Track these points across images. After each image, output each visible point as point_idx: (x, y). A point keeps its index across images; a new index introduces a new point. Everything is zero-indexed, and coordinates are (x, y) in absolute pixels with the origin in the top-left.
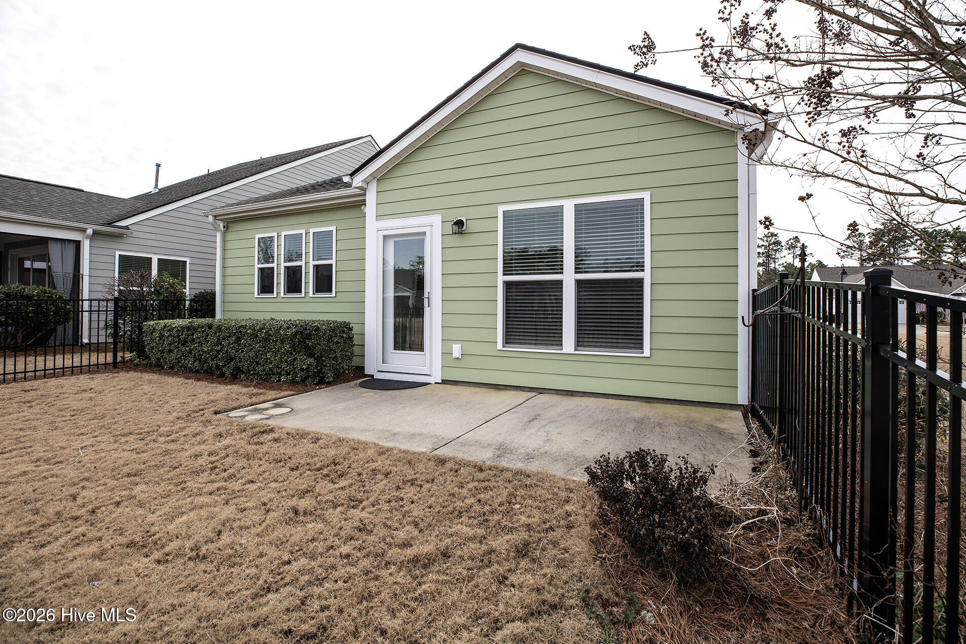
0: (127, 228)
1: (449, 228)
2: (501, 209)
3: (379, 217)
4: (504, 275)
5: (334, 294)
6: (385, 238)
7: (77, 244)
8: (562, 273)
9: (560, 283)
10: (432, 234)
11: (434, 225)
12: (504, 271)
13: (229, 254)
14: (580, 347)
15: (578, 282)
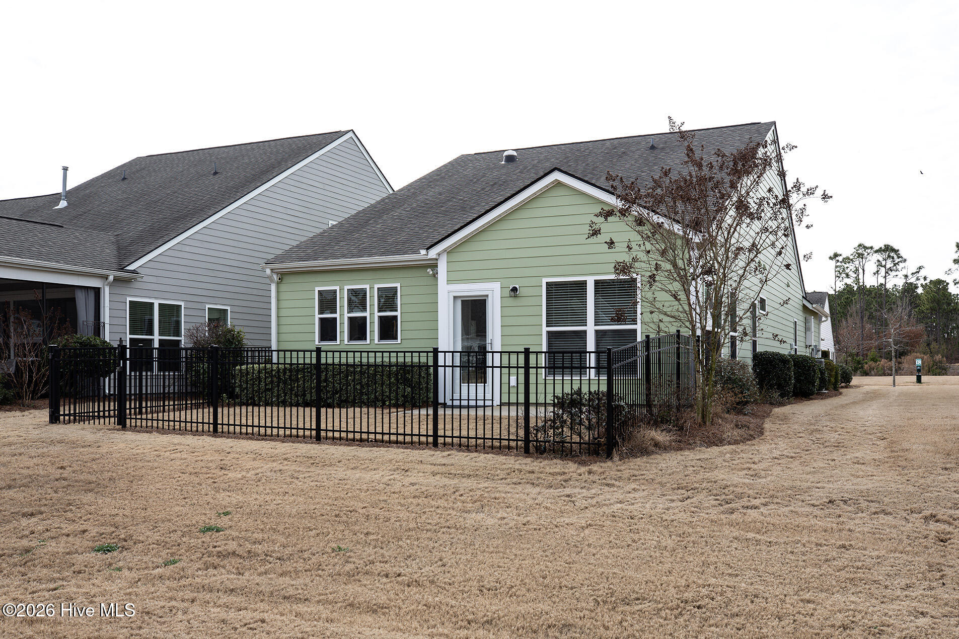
0: (134, 272)
1: (507, 292)
2: (545, 280)
3: (449, 281)
4: (547, 326)
5: (399, 341)
6: (455, 298)
7: (97, 291)
8: (586, 325)
9: (585, 332)
10: (493, 297)
11: (494, 290)
12: (547, 324)
13: (283, 304)
14: (599, 374)
15: (596, 331)
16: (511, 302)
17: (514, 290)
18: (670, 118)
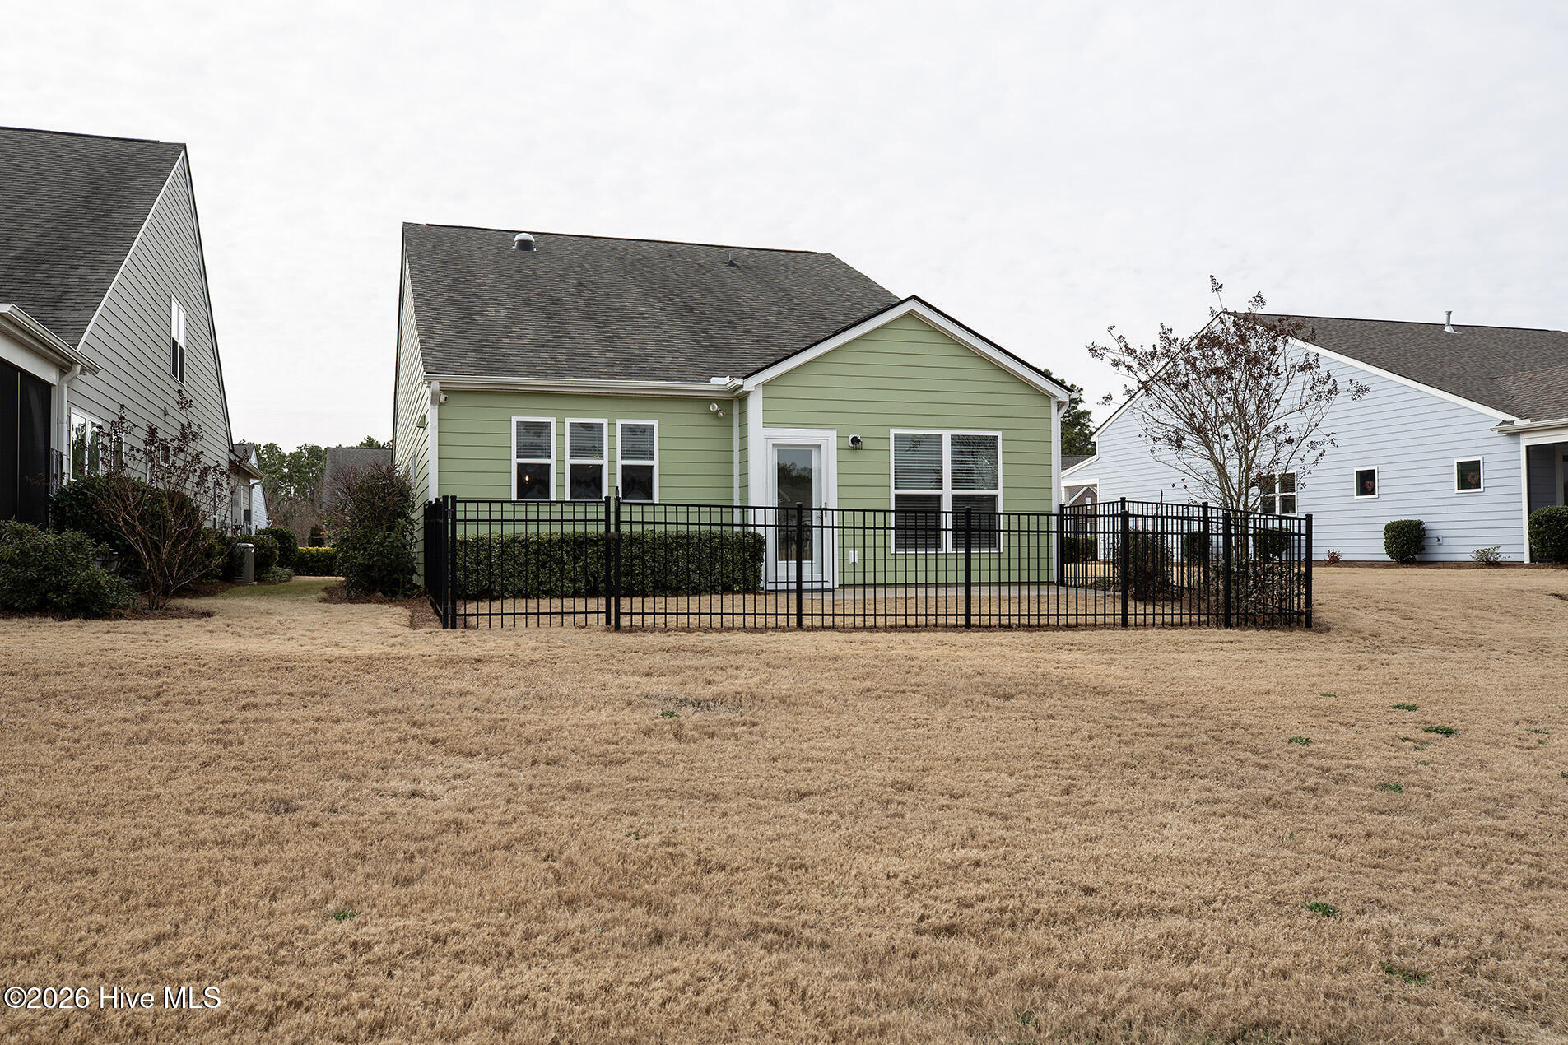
1: (845, 443)
2: (893, 432)
3: (766, 424)
4: (896, 488)
8: (942, 488)
9: (940, 496)
10: (827, 448)
11: (829, 439)
12: (895, 485)
13: (449, 439)
14: (957, 547)
15: (954, 496)
16: (851, 456)
17: (855, 440)
18: (1212, 277)
